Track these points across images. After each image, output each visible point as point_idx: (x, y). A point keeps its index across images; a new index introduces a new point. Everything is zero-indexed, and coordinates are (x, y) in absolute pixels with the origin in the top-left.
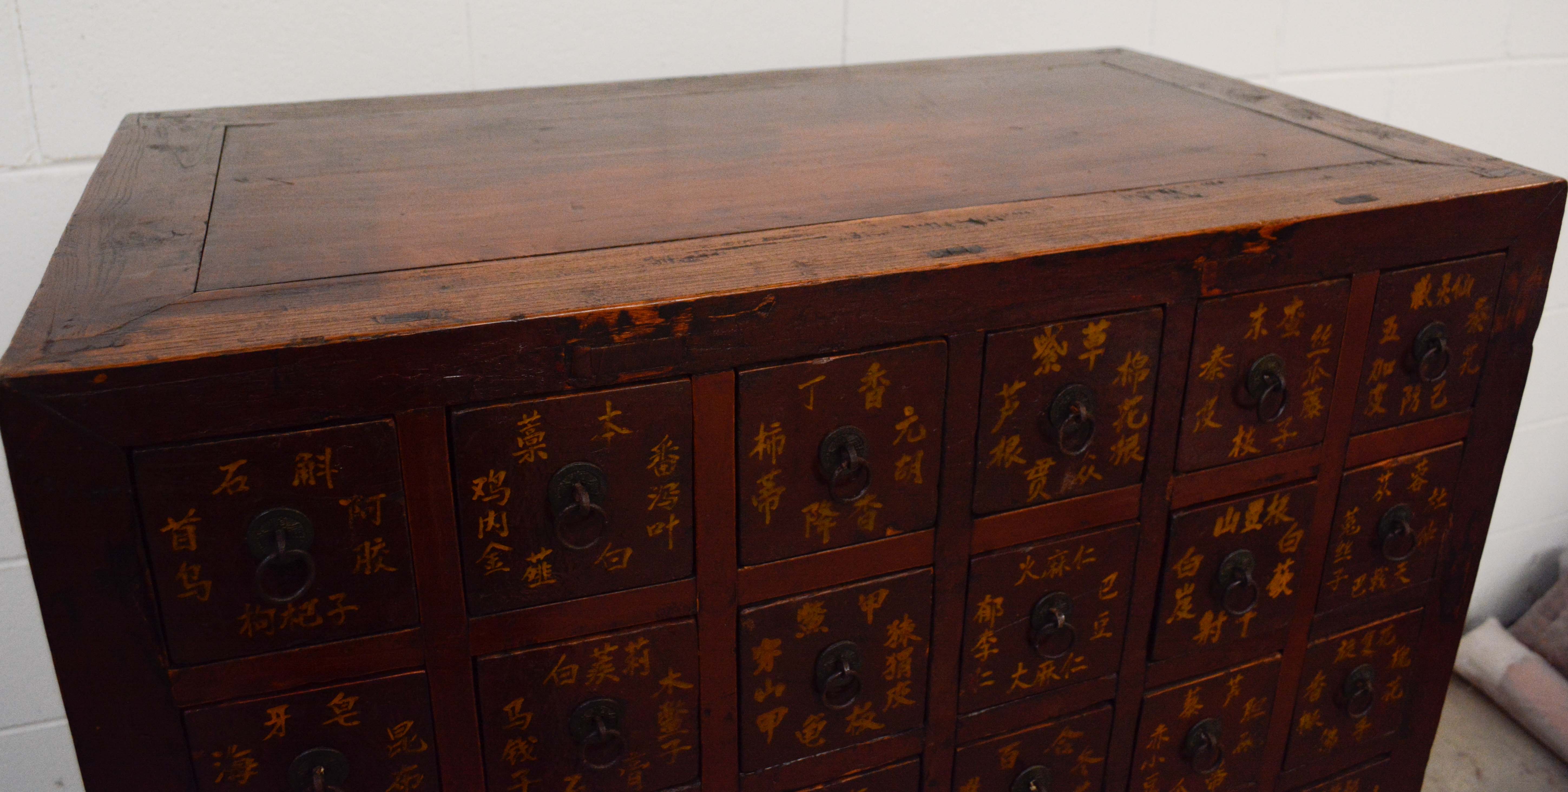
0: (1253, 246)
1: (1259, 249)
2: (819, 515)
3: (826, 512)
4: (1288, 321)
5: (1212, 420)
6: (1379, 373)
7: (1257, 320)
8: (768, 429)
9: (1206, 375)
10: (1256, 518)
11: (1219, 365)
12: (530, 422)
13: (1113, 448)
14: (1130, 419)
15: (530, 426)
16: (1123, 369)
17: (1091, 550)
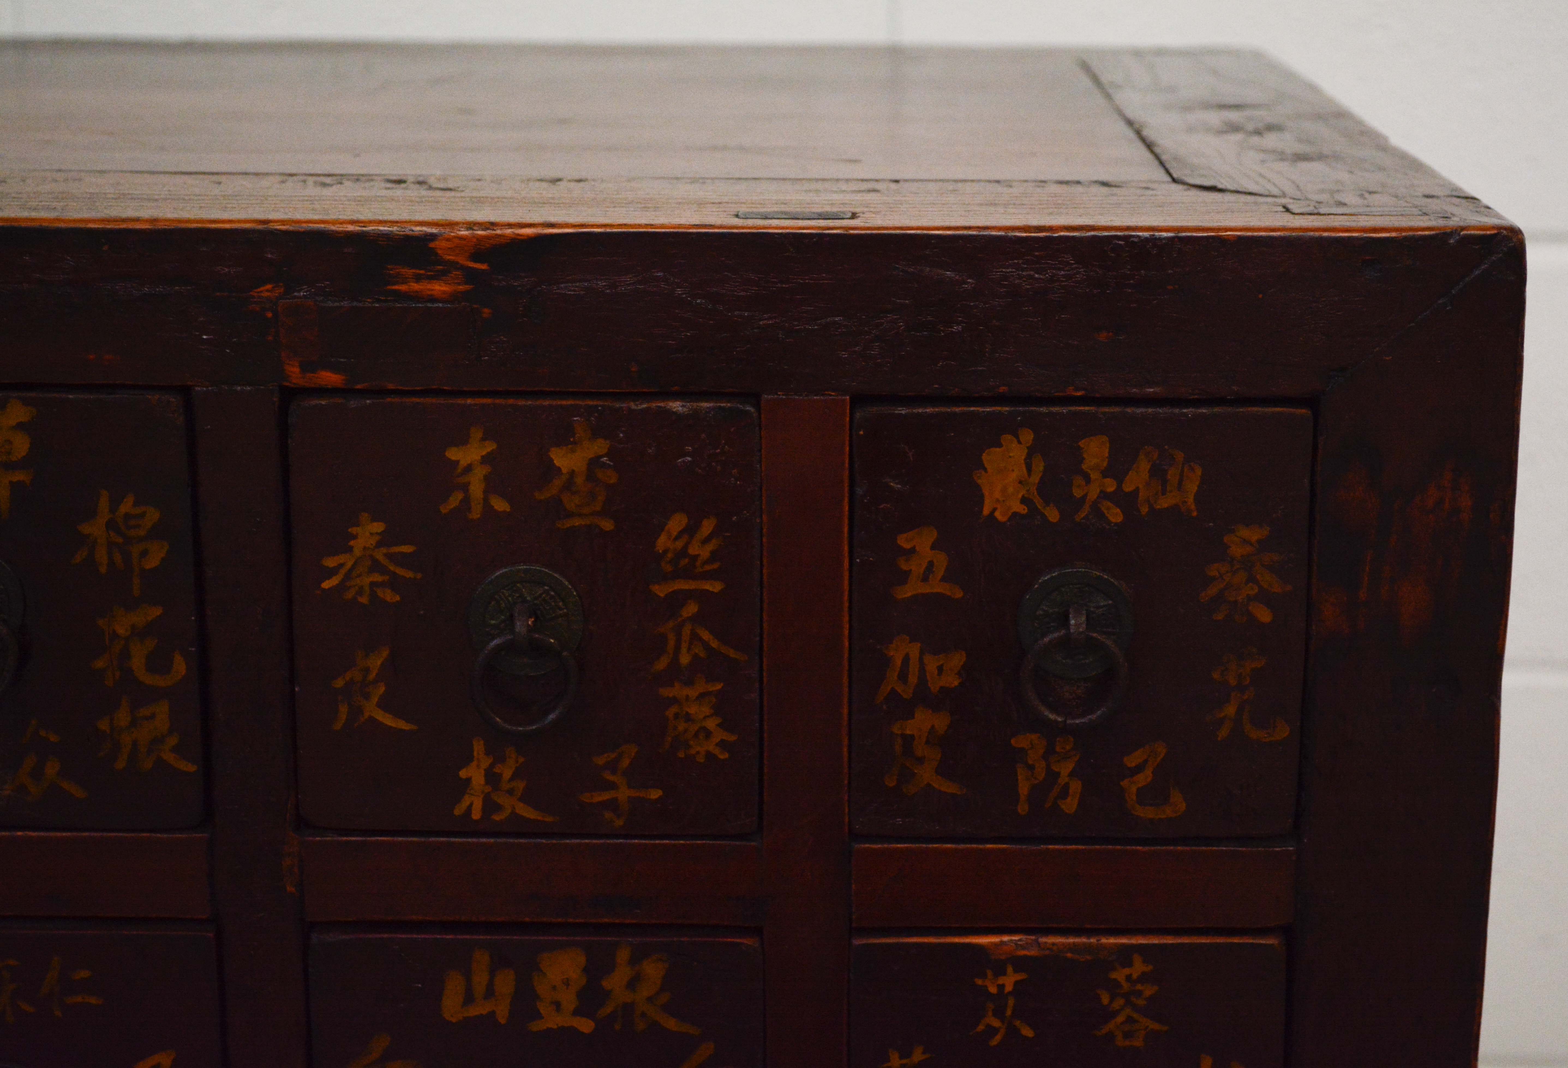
0: (418, 279)
1: (439, 288)
4: (569, 485)
5: (383, 705)
6: (913, 679)
7: (469, 469)
9: (341, 587)
10: (569, 1000)
11: (376, 567)
13: (104, 725)
14: (137, 662)
16: (95, 529)
17: (84, 974)
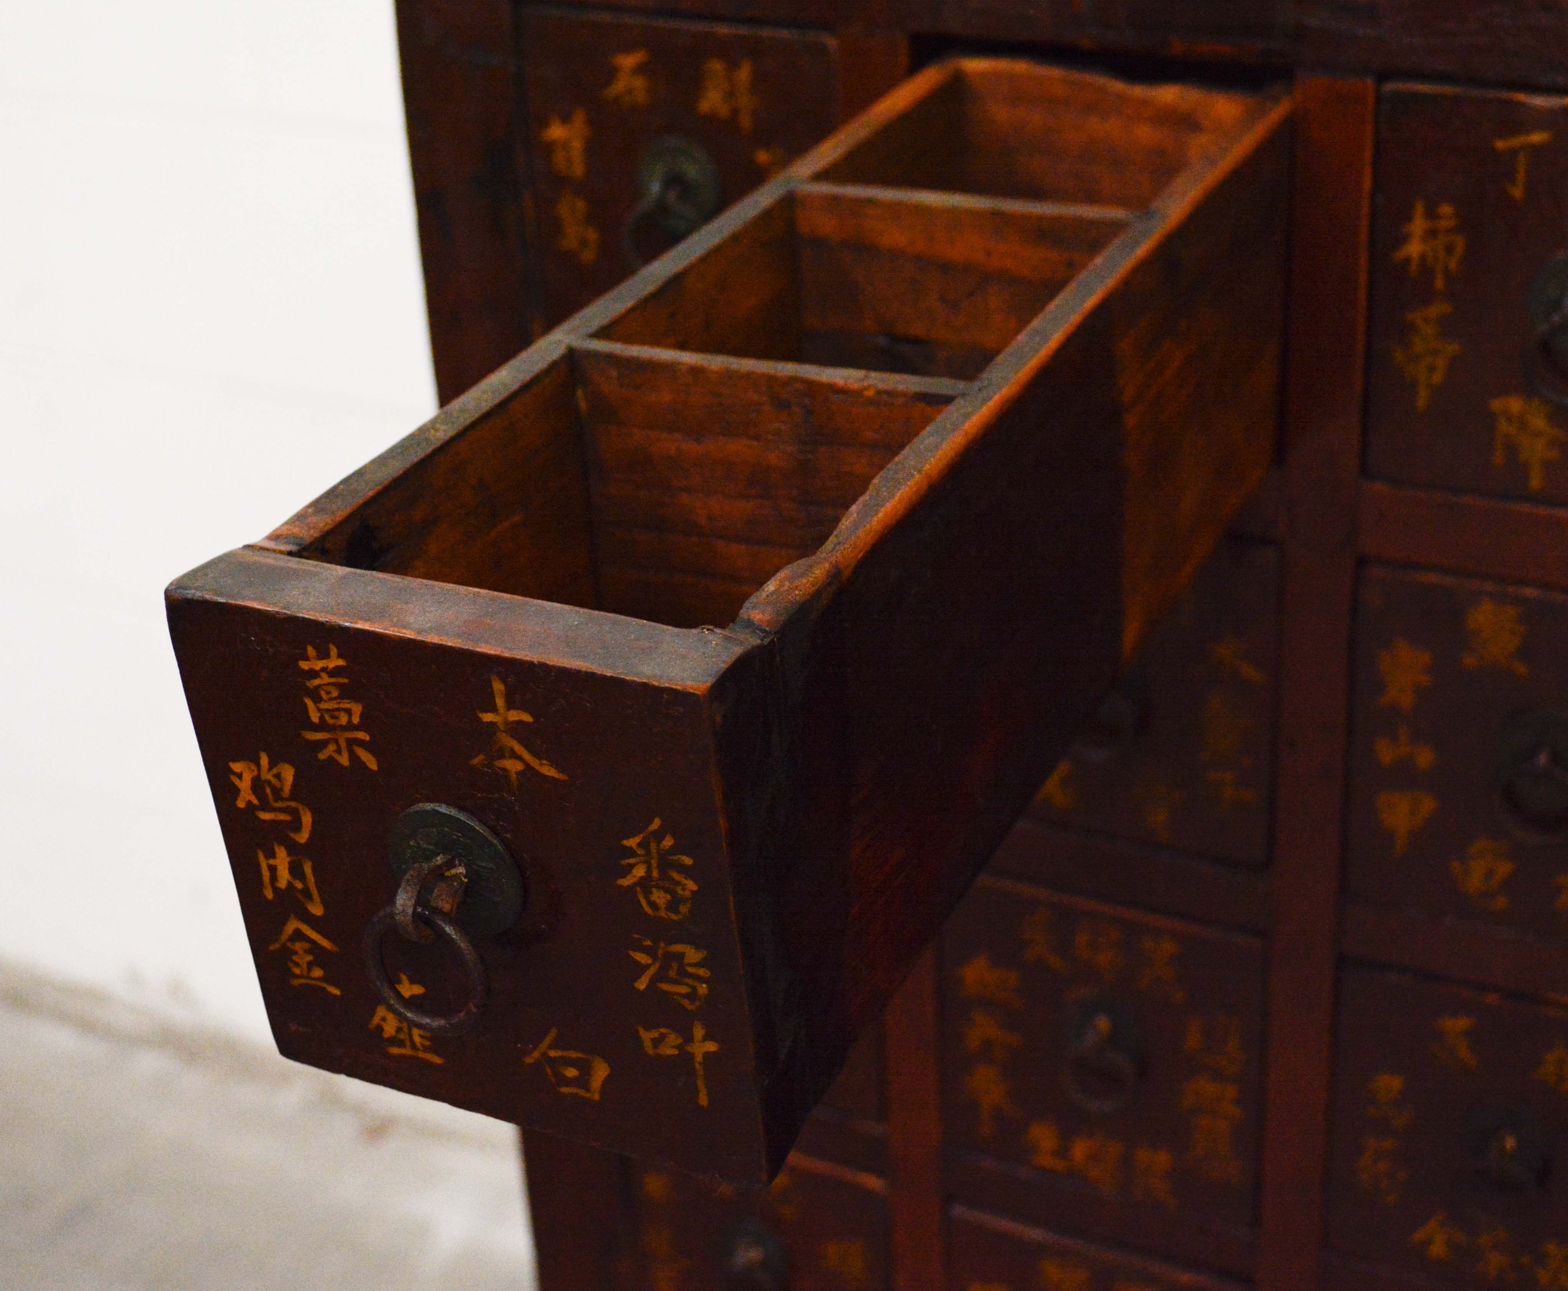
2: (1523, 425)
3: (1539, 422)
8: (1431, 214)
12: (324, 669)
15: (325, 679)
